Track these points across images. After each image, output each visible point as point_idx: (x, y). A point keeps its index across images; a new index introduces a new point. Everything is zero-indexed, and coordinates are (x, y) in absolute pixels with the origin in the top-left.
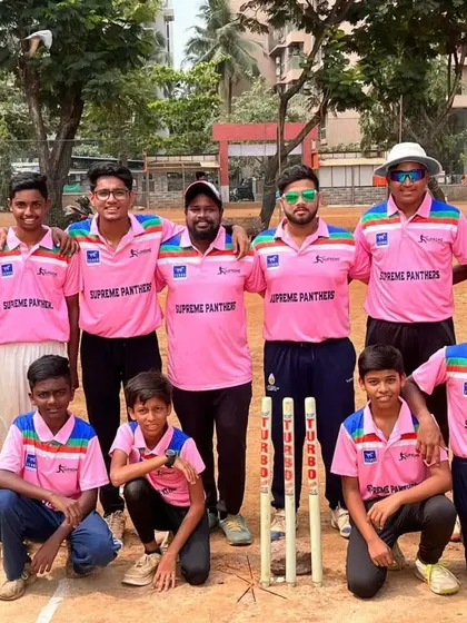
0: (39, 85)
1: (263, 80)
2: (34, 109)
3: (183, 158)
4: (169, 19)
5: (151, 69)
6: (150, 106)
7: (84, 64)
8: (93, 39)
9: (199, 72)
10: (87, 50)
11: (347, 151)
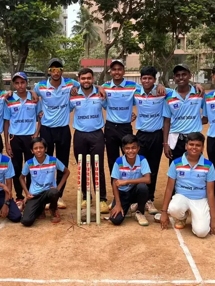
0: (11, 42)
1: (102, 42)
2: (9, 51)
3: (69, 72)
4: (65, 18)
5: (57, 37)
6: (56, 52)
7: (29, 34)
8: (33, 24)
9: (76, 38)
10: (30, 28)
11: (134, 71)
